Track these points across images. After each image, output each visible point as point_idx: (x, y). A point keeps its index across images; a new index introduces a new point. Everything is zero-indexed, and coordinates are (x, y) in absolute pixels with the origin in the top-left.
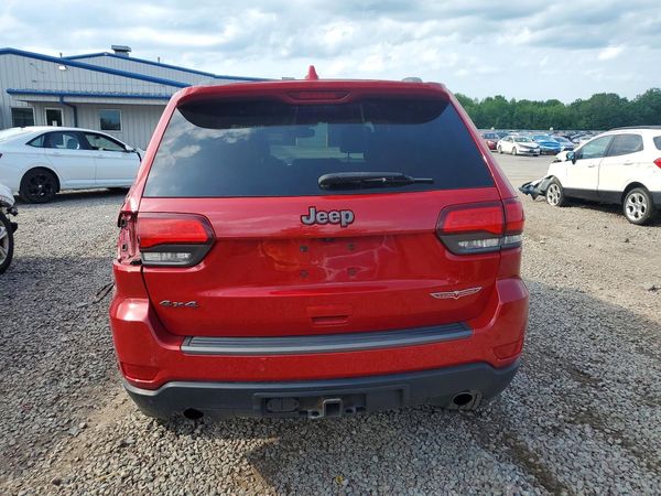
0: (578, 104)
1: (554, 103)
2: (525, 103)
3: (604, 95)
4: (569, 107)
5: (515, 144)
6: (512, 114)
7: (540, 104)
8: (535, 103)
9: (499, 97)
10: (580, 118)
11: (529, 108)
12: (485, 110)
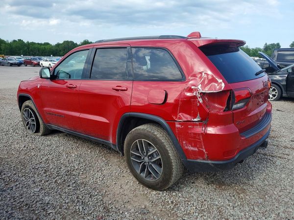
0: (58, 45)
1: (48, 44)
2: (33, 43)
3: (68, 41)
4: (54, 46)
5: (50, 63)
6: (28, 48)
7: (41, 44)
8: (38, 44)
9: (20, 40)
10: (60, 51)
11: (36, 46)
12: (14, 46)
